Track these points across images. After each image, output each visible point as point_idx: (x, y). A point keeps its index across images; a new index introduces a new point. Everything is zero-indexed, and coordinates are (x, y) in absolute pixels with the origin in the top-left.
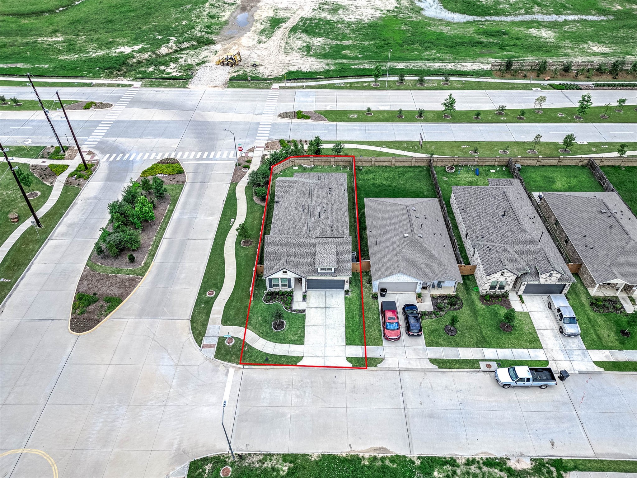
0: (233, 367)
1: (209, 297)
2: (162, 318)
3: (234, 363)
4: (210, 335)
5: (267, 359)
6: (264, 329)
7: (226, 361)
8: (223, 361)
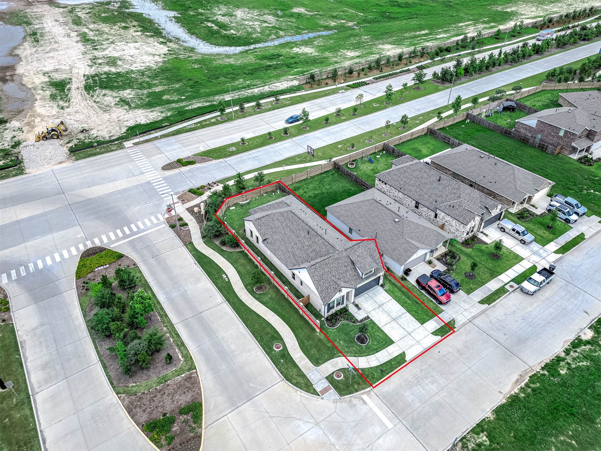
0: (363, 394)
1: (280, 351)
2: (257, 394)
3: (361, 390)
4: (316, 381)
5: (382, 371)
6: (354, 349)
7: (353, 393)
8: (351, 394)
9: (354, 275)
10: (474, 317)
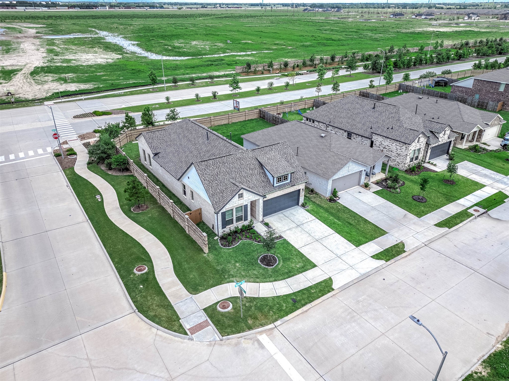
0: (261, 333)
1: (142, 274)
2: (82, 332)
3: (258, 327)
4: (187, 314)
5: (295, 301)
6: (255, 272)
7: (244, 331)
8: (239, 333)
9: (263, 181)
10: (431, 241)
